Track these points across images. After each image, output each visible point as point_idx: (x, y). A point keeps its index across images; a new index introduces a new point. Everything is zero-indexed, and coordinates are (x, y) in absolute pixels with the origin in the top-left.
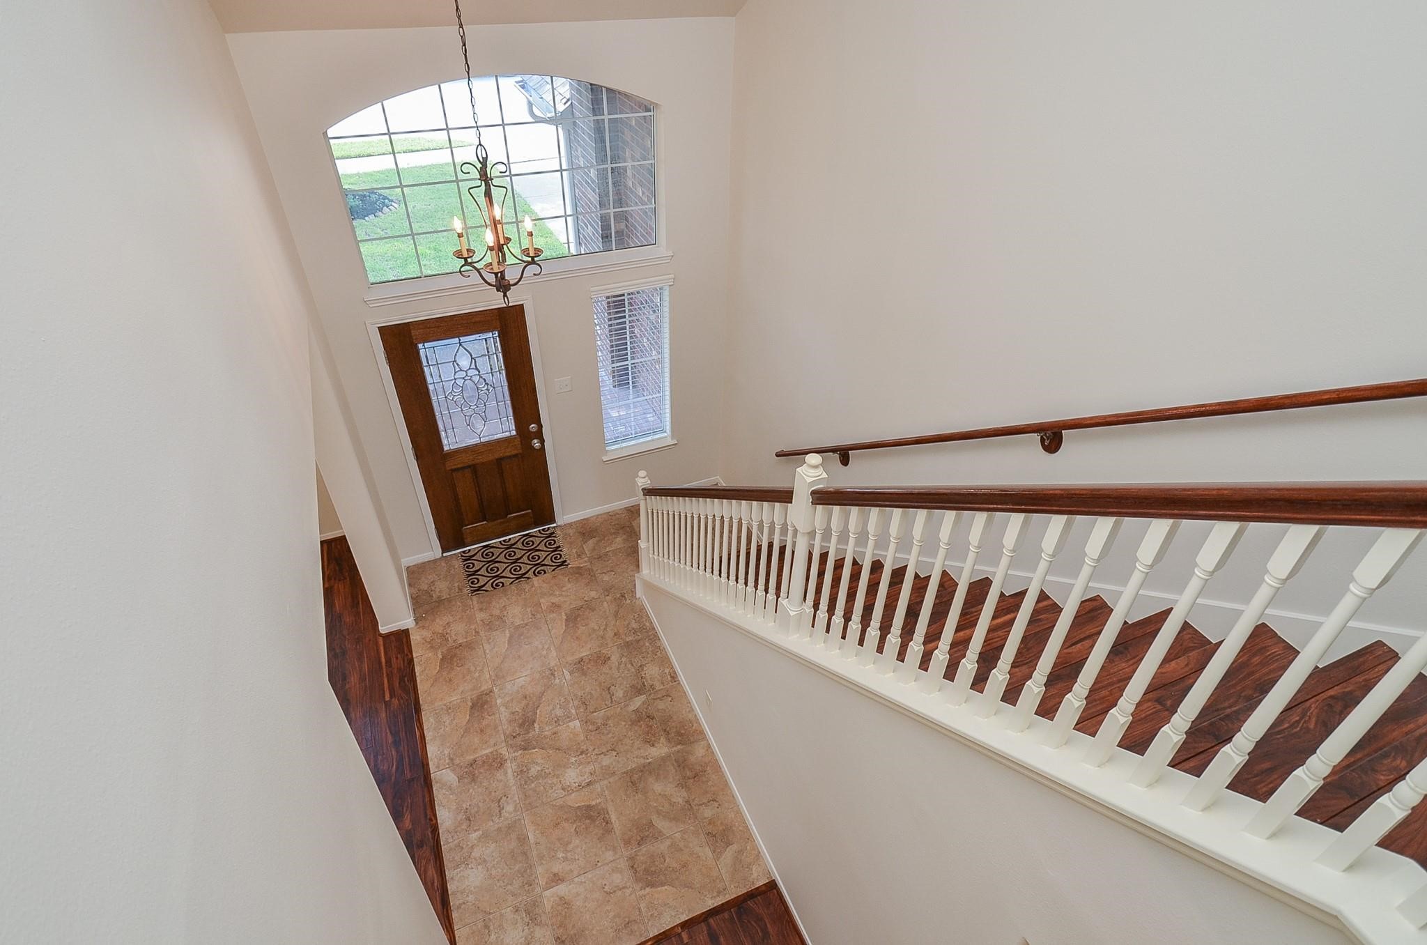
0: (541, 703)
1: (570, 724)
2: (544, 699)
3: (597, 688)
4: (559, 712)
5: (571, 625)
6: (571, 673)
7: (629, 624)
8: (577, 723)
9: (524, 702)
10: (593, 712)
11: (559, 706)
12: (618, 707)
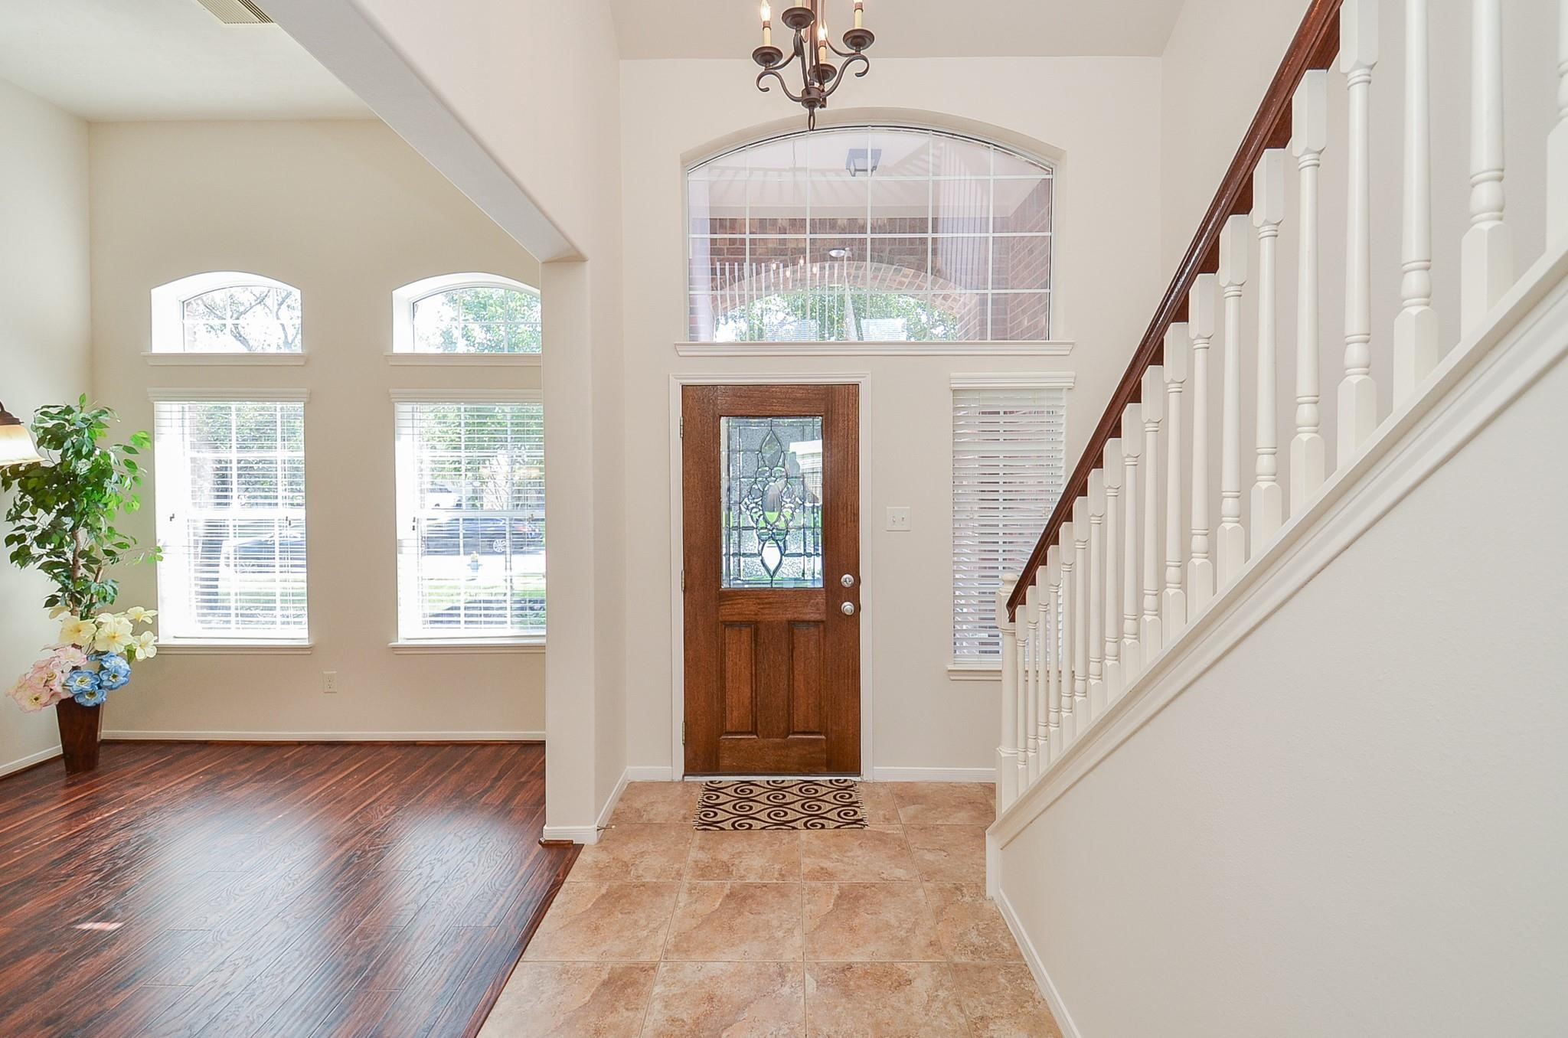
0: (737, 1021)
2: (746, 1015)
5: (844, 907)
7: (964, 934)
9: (706, 1008)
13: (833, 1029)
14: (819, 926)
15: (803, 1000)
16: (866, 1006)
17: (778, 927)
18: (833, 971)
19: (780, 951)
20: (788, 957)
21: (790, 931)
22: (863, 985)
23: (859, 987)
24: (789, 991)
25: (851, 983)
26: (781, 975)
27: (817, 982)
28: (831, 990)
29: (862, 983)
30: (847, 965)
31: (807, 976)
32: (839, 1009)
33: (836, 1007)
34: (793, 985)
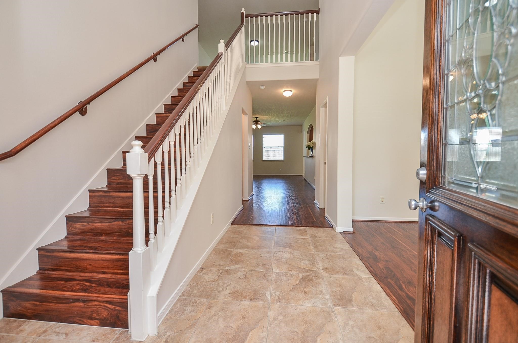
0: (295, 285)
1: (279, 271)
2: (292, 287)
3: (251, 280)
4: (284, 278)
5: (242, 333)
6: (264, 295)
7: (191, 311)
8: (274, 270)
9: (307, 290)
10: (262, 271)
11: (282, 280)
12: (246, 269)
13: (263, 282)
14: (259, 321)
15: (272, 290)
16: (250, 287)
17: (281, 322)
18: (258, 299)
19: (280, 309)
20: (277, 306)
21: (275, 319)
22: (248, 293)
23: (250, 293)
24: (277, 293)
25: (252, 294)
26: (279, 299)
27: (265, 295)
28: (261, 292)
29: (248, 294)
30: (252, 301)
31: (269, 298)
32: (259, 286)
33: (260, 287)
34: (275, 295)
